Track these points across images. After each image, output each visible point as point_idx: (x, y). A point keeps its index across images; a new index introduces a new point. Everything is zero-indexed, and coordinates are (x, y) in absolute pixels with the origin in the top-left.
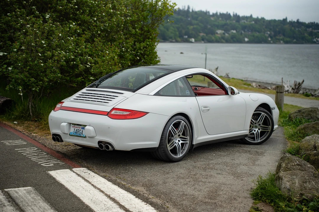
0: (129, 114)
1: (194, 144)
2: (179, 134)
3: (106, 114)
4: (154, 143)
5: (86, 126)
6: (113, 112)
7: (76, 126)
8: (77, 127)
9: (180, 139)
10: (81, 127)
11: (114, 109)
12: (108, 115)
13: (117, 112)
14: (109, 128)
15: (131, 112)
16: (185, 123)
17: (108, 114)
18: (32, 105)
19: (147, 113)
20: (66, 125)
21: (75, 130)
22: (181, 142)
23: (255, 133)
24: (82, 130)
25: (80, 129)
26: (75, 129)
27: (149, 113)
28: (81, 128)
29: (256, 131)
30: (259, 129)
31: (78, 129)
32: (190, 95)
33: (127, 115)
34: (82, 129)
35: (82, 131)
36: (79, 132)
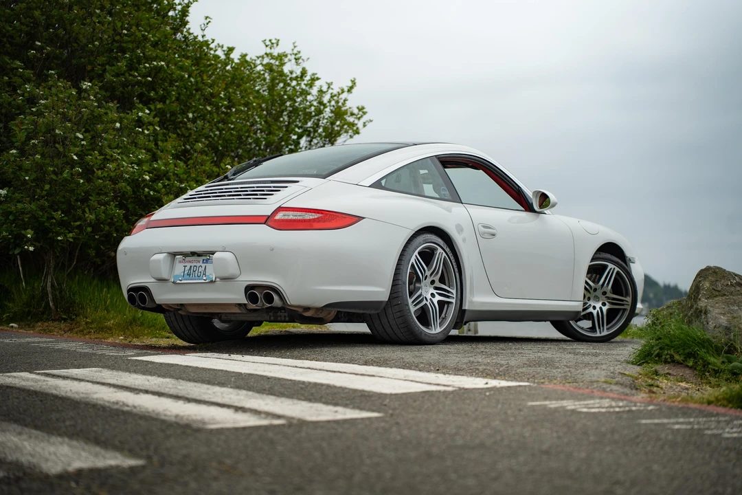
0: (318, 218)
1: (466, 308)
2: (432, 279)
3: (264, 221)
4: (379, 291)
5: (213, 253)
6: (279, 216)
7: (188, 259)
8: (190, 262)
9: (434, 292)
10: (201, 259)
11: (280, 209)
12: (269, 222)
13: (289, 216)
14: (272, 250)
15: (322, 214)
16: (444, 254)
17: (267, 220)
18: (53, 286)
19: (361, 218)
20: (164, 258)
21: (187, 268)
22: (438, 298)
23: (595, 312)
24: (203, 265)
25: (198, 265)
26: (185, 266)
27: (364, 218)
28: (201, 262)
29: (598, 309)
30: (604, 304)
31: (193, 265)
32: (450, 198)
33: (314, 220)
34: (203, 262)
35: (203, 269)
36: (197, 272)
